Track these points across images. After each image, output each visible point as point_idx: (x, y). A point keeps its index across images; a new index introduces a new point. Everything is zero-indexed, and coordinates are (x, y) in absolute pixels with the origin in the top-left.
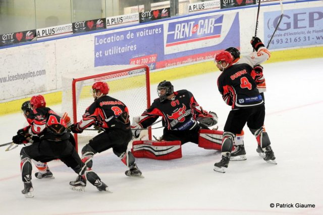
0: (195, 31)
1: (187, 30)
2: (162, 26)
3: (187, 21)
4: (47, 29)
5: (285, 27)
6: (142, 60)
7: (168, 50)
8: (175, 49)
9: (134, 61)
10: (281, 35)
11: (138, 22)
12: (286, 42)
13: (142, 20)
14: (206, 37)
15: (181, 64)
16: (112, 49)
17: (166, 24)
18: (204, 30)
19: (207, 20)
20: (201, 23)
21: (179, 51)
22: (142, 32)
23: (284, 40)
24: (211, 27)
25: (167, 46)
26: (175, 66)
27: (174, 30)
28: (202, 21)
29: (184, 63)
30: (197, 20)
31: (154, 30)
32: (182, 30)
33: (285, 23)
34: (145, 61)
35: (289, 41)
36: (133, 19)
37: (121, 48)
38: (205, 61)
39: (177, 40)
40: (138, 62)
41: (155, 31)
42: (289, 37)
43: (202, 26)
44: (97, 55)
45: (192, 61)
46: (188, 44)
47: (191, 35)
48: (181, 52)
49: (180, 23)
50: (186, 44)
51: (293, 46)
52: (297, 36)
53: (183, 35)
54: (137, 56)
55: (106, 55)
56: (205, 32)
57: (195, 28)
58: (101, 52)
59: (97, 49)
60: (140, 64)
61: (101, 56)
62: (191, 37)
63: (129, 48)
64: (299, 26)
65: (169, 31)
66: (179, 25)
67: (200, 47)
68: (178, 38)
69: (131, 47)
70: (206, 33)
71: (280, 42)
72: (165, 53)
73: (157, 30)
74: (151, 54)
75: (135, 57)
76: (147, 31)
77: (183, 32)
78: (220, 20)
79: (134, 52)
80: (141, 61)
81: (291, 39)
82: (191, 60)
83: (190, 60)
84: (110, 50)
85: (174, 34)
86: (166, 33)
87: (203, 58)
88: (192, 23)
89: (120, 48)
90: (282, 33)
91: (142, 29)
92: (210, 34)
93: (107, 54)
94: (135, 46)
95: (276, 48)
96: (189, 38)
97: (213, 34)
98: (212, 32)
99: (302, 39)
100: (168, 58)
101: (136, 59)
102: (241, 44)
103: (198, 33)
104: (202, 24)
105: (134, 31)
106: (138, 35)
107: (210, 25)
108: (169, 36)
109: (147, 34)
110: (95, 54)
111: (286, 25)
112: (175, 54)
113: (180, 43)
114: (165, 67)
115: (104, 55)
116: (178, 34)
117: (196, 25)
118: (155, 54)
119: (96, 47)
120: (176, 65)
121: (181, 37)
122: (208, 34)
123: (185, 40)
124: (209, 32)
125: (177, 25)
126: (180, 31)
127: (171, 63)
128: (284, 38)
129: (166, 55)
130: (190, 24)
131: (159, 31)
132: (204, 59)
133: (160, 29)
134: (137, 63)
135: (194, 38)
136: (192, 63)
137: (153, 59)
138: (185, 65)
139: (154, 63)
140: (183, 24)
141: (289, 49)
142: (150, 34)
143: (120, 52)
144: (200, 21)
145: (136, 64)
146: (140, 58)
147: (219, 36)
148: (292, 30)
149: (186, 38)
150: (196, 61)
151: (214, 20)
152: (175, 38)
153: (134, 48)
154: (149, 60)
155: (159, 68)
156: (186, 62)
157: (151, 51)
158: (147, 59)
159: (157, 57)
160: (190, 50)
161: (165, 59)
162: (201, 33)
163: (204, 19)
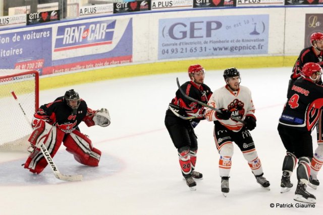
0: (85, 36)
1: (77, 34)
2: (50, 29)
3: (78, 25)
5: (181, 35)
6: (28, 64)
7: (57, 56)
9: (20, 66)
10: (176, 44)
11: (25, 24)
12: (182, 52)
13: (30, 22)
14: (97, 43)
15: (70, 71)
17: (55, 27)
18: (95, 35)
19: (98, 25)
21: (68, 57)
22: (29, 35)
23: (179, 50)
24: (102, 33)
25: (55, 51)
26: (63, 73)
27: (64, 34)
28: (94, 26)
29: (73, 70)
30: (87, 25)
31: (41, 33)
32: (72, 34)
33: (181, 32)
34: (31, 67)
35: (184, 51)
36: (20, 21)
37: (6, 51)
38: (95, 68)
39: (66, 45)
40: (23, 66)
41: (42, 35)
42: (184, 47)
43: (93, 31)
45: (81, 69)
46: (78, 49)
47: (81, 40)
48: (70, 59)
49: (70, 26)
50: (75, 49)
51: (189, 57)
52: (194, 46)
53: (72, 40)
54: (23, 61)
56: (95, 37)
57: (86, 32)
60: (26, 68)
62: (81, 43)
63: (15, 52)
64: (195, 36)
65: (58, 35)
66: (69, 29)
67: (91, 53)
68: (67, 43)
69: (17, 51)
70: (97, 38)
71: (175, 51)
72: (53, 59)
73: (45, 33)
74: (38, 59)
75: (21, 61)
76: (35, 34)
77: (73, 36)
78: (112, 25)
79: (20, 56)
80: (27, 66)
81: (186, 49)
82: (80, 67)
83: (78, 67)
85: (63, 39)
86: (55, 37)
87: (92, 66)
88: (83, 27)
89: (4, 51)
90: (178, 42)
91: (29, 32)
92: (102, 40)
94: (21, 49)
95: (171, 58)
96: (79, 43)
97: (104, 40)
98: (103, 37)
99: (199, 49)
100: (56, 65)
101: (21, 64)
102: (134, 52)
103: (89, 39)
104: (93, 29)
105: (21, 34)
106: (24, 38)
107: (101, 31)
108: (57, 40)
109: (34, 38)
111: (182, 34)
112: (63, 60)
113: (69, 49)
114: (52, 73)
117: (86, 30)
118: (42, 59)
120: (64, 71)
122: (99, 40)
123: (75, 45)
124: (100, 38)
125: (66, 29)
126: (69, 36)
127: (59, 69)
128: (179, 47)
129: (54, 61)
130: (81, 29)
131: (47, 34)
132: (94, 66)
133: (48, 32)
134: (23, 68)
135: (84, 44)
136: (81, 71)
137: (40, 64)
138: (74, 72)
139: (41, 69)
140: (73, 28)
141: (184, 59)
142: (37, 37)
143: (4, 56)
144: (91, 26)
145: (21, 68)
146: (26, 63)
147: (111, 43)
148: (188, 39)
150: (85, 68)
151: (106, 25)
152: (64, 43)
153: (20, 51)
154: (35, 65)
155: (46, 74)
156: (75, 68)
157: (38, 56)
158: (33, 64)
159: (44, 63)
160: (79, 57)
161: (52, 65)
162: (92, 38)
163: (95, 23)
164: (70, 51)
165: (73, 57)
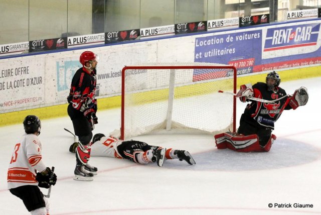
0: (292, 37)
1: (284, 36)
2: (260, 32)
3: (285, 28)
4: (150, 29)
6: (240, 63)
7: (266, 55)
8: (271, 55)
9: (233, 64)
11: (238, 27)
13: (242, 25)
14: (303, 44)
15: (278, 68)
16: (211, 51)
17: (264, 29)
18: (301, 37)
19: (304, 28)
20: (299, 30)
21: (276, 57)
22: (241, 36)
24: (308, 35)
25: (265, 51)
27: (272, 36)
28: (300, 28)
29: (281, 68)
30: (294, 27)
31: (252, 35)
32: (280, 36)
34: (243, 65)
36: (234, 24)
37: (221, 50)
38: (301, 67)
39: (275, 45)
40: (236, 64)
41: (253, 36)
43: (299, 34)
44: (196, 56)
46: (285, 50)
47: (288, 41)
48: (278, 58)
49: (279, 29)
50: (283, 50)
53: (280, 41)
54: (236, 59)
55: (205, 56)
56: (302, 39)
57: (293, 34)
58: (201, 54)
59: (197, 50)
60: (238, 66)
61: (200, 57)
62: (289, 44)
63: (228, 51)
66: (278, 31)
67: (297, 53)
68: (276, 43)
69: (230, 51)
72: (263, 58)
73: (256, 35)
74: (249, 57)
75: (234, 60)
76: (246, 35)
77: (281, 38)
78: (317, 28)
79: (233, 55)
82: (288, 66)
83: (286, 65)
84: (210, 52)
85: (272, 40)
86: (264, 38)
87: (298, 64)
88: (290, 30)
89: (219, 51)
91: (242, 34)
92: (307, 41)
93: (207, 56)
94: (234, 49)
96: (286, 44)
97: (310, 41)
98: (309, 39)
100: (265, 63)
101: (234, 62)
103: (295, 40)
105: (234, 35)
106: (237, 39)
107: (307, 33)
108: (267, 41)
109: (246, 39)
110: (195, 56)
112: (272, 59)
113: (277, 49)
114: (262, 71)
115: (204, 56)
116: (276, 40)
117: (293, 32)
118: (253, 58)
119: (196, 48)
120: (272, 69)
121: (279, 43)
122: (305, 42)
123: (283, 46)
124: (306, 39)
125: (275, 31)
126: (278, 37)
127: (268, 67)
129: (264, 60)
130: (288, 31)
131: (257, 36)
132: (300, 65)
133: (259, 34)
136: (288, 69)
137: (251, 63)
138: (282, 70)
139: (252, 67)
140: (281, 31)
142: (249, 38)
143: (219, 54)
144: (297, 29)
146: (238, 61)
147: (315, 44)
149: (283, 44)
150: (292, 66)
151: (311, 28)
152: (273, 44)
153: (233, 51)
154: (247, 63)
155: (256, 72)
156: (282, 67)
157: (249, 55)
158: (245, 62)
159: (254, 62)
160: (286, 56)
161: (262, 64)
162: (298, 40)
163: (302, 26)
164: (278, 50)
165: (281, 56)
